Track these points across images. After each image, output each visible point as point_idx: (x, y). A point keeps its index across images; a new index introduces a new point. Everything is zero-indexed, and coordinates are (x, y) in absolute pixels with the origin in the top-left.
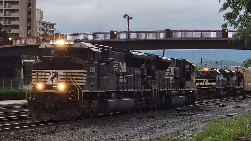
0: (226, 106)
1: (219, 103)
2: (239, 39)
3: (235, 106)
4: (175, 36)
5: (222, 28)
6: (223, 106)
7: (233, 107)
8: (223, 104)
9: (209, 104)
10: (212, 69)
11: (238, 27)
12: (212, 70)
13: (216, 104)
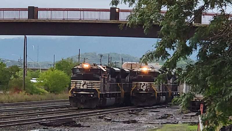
0: (115, 120)
1: (105, 116)
2: (135, 22)
3: (127, 120)
4: (42, 16)
5: (111, 6)
6: (110, 120)
7: (124, 122)
8: (110, 117)
9: (90, 117)
10: (95, 65)
11: (134, 5)
12: (95, 67)
13: (100, 118)
